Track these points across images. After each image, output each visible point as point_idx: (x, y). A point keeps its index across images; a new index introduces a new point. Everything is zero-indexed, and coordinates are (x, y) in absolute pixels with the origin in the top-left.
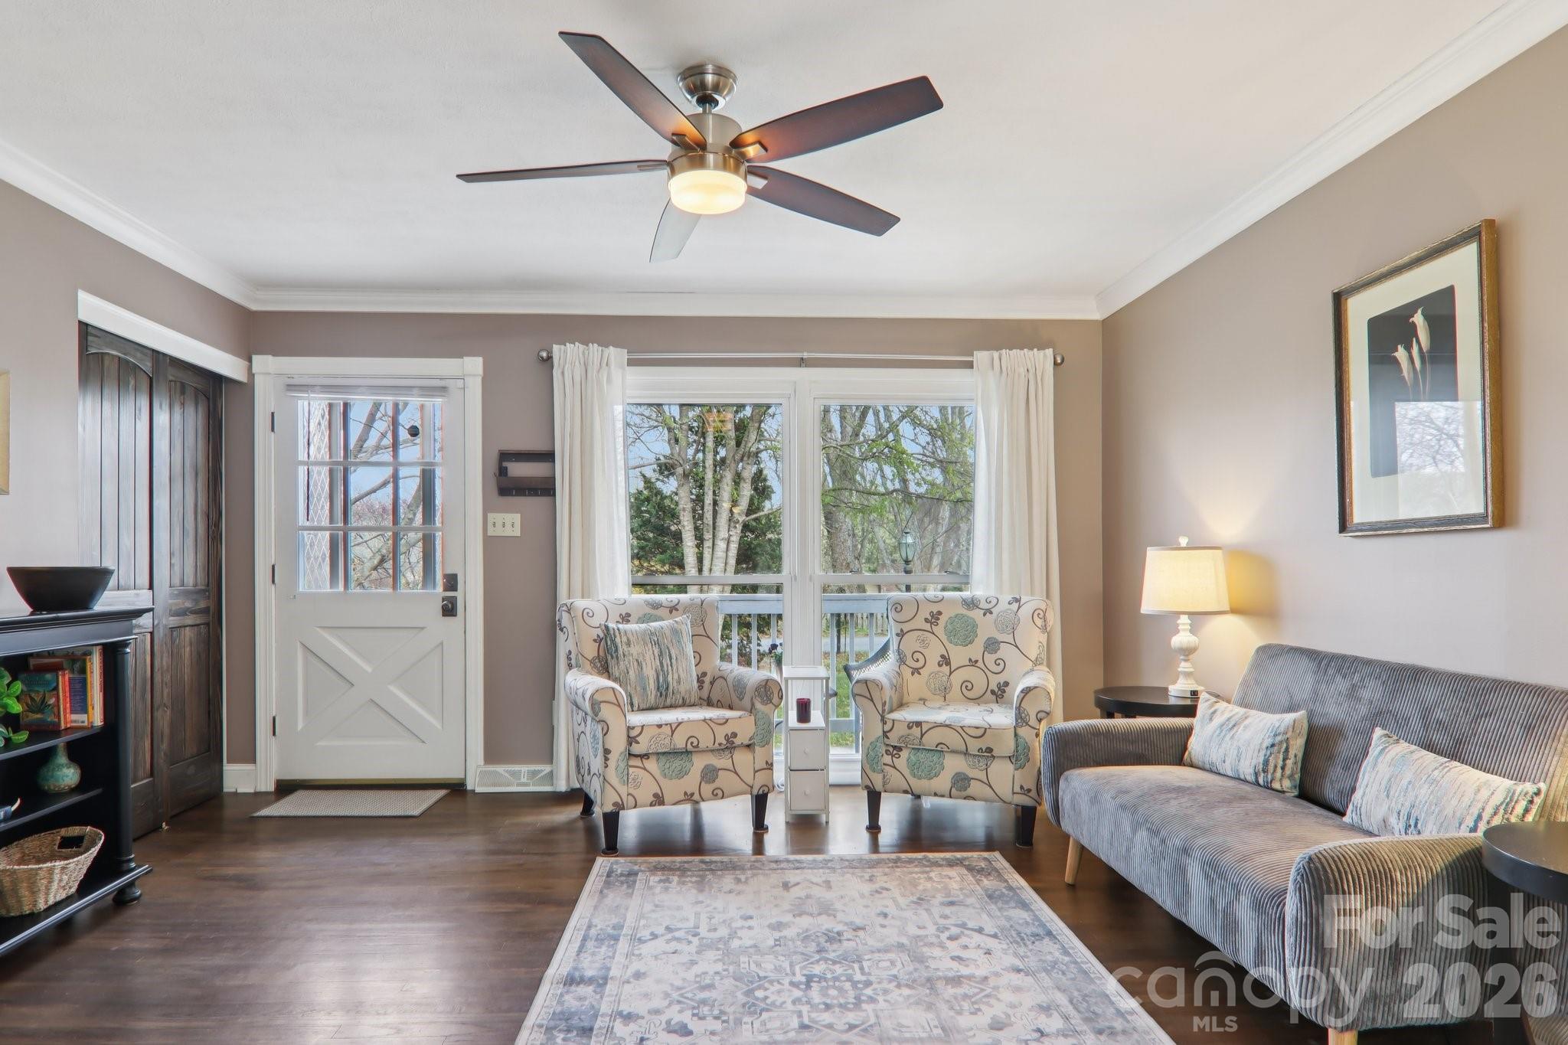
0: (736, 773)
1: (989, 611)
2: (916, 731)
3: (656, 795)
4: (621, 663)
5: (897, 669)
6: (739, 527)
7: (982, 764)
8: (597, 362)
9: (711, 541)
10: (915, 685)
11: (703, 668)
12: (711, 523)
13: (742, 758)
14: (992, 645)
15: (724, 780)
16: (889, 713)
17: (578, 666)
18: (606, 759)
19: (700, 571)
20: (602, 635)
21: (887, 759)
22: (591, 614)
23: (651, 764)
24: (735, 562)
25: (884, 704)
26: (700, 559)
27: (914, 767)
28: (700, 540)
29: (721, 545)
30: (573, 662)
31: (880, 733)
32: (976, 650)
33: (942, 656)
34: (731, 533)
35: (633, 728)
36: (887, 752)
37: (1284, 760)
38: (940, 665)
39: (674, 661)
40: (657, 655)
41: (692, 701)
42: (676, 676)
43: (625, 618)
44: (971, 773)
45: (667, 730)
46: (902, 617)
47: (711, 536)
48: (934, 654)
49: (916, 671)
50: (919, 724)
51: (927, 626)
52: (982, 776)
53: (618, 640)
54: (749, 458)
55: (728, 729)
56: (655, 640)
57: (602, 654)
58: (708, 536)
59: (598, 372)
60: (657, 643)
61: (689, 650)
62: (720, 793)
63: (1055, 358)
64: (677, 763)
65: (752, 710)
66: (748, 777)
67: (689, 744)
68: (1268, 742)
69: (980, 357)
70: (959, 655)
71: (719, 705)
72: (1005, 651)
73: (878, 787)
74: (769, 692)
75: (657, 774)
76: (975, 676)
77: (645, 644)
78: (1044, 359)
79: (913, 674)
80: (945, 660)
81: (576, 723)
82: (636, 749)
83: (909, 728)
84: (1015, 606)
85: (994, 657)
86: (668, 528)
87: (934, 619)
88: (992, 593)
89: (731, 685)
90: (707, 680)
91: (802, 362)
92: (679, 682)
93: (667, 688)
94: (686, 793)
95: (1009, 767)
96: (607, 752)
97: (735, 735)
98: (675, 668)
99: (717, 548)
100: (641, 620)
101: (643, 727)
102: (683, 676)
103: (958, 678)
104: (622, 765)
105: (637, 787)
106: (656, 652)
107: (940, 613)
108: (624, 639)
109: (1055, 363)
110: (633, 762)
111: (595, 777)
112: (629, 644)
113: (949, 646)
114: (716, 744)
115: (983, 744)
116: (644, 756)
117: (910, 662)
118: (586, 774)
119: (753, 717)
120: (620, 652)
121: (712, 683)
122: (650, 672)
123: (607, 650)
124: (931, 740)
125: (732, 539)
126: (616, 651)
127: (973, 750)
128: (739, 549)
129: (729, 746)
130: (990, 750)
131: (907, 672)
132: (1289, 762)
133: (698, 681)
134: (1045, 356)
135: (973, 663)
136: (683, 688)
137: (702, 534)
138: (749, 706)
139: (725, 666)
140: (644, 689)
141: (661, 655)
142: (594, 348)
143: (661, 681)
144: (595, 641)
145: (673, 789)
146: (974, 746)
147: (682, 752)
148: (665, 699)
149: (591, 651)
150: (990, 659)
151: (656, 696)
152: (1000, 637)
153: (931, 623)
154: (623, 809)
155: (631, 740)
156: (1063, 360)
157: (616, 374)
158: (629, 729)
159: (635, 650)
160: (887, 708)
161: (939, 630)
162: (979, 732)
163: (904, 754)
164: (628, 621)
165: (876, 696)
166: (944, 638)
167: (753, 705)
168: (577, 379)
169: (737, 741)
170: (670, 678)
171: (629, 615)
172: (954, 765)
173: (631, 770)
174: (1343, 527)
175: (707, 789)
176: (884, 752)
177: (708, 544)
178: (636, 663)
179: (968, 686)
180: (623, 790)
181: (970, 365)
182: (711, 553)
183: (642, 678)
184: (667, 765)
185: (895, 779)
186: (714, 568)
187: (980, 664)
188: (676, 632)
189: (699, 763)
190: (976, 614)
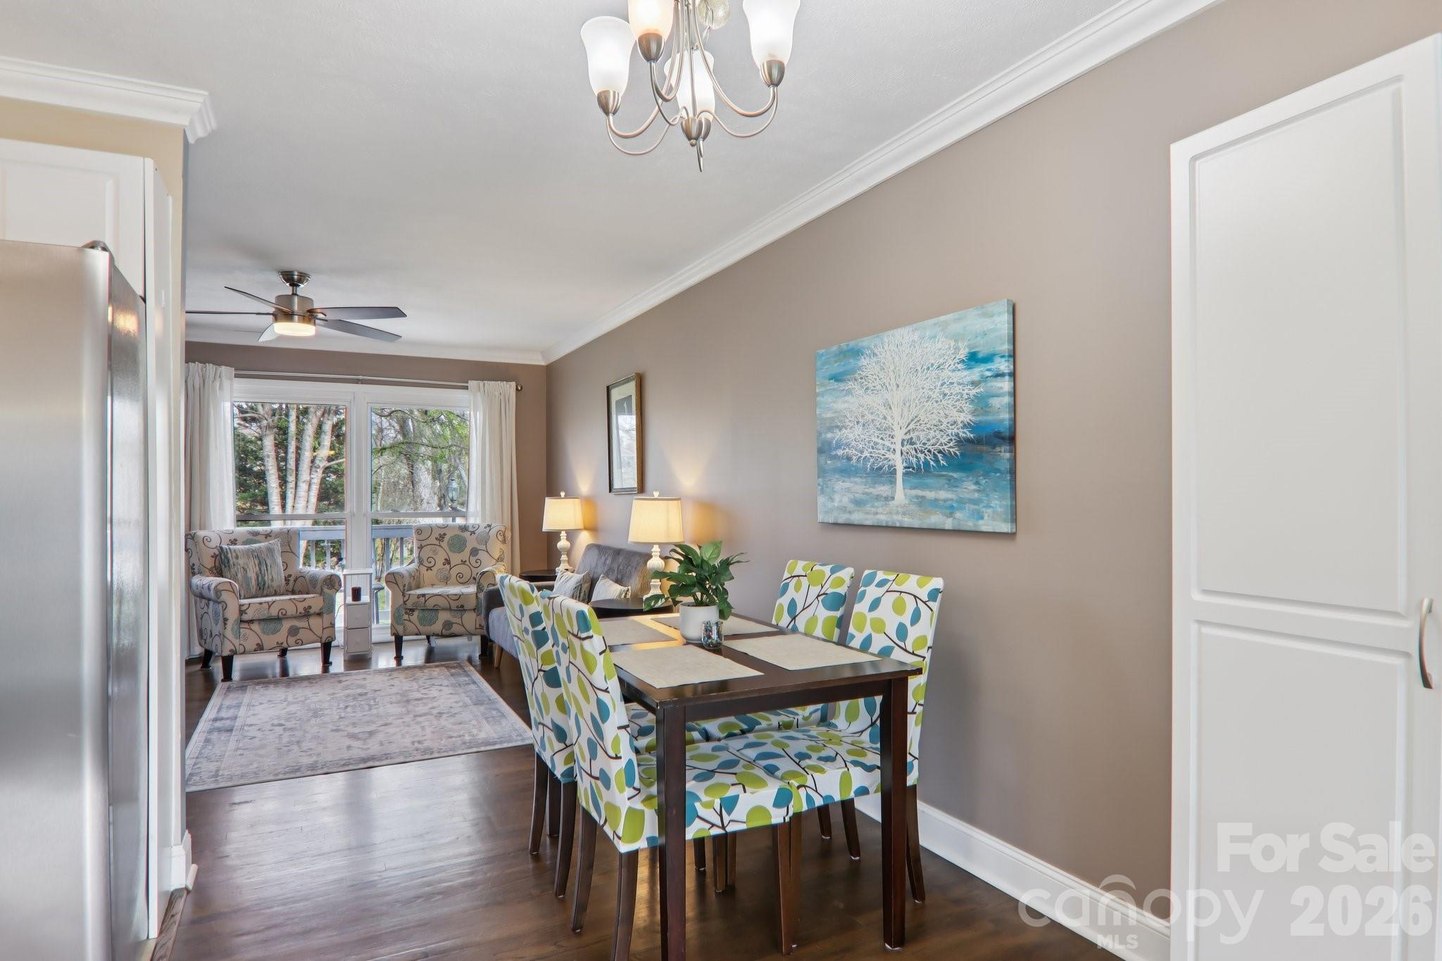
0: (311, 629)
1: (473, 533)
2: (422, 599)
3: (258, 644)
4: (232, 570)
5: (417, 568)
6: (320, 471)
7: (459, 615)
8: (212, 375)
9: (294, 483)
10: (428, 575)
11: (289, 572)
12: (294, 468)
13: (315, 622)
14: (474, 552)
15: (303, 634)
16: (407, 591)
17: (200, 573)
18: (225, 624)
19: (284, 507)
20: (217, 553)
21: (406, 617)
22: (209, 540)
23: (255, 627)
24: (316, 500)
25: (404, 586)
26: (283, 497)
27: (422, 620)
28: (283, 481)
29: (303, 487)
30: (196, 570)
31: (402, 602)
32: (465, 555)
33: (446, 559)
34: (312, 476)
35: (243, 605)
36: (406, 613)
37: (580, 593)
38: (444, 565)
39: (269, 568)
40: (257, 564)
41: (282, 592)
42: (270, 577)
43: (234, 542)
44: (454, 620)
45: (266, 606)
46: (422, 537)
47: (294, 479)
48: (440, 559)
49: (429, 568)
50: (424, 595)
51: (437, 542)
52: (459, 621)
53: (229, 555)
54: (329, 415)
55: (306, 604)
56: (256, 555)
57: (217, 564)
58: (291, 478)
59: (213, 382)
60: (257, 557)
61: (279, 560)
62: (300, 642)
63: (517, 386)
64: (272, 625)
65: (322, 593)
66: (319, 633)
67: (280, 613)
68: (574, 587)
69: (472, 384)
70: (456, 558)
71: (300, 593)
72: (482, 555)
73: (401, 633)
74: (332, 583)
75: (259, 632)
76: (464, 569)
77: (249, 557)
78: (510, 388)
79: (427, 570)
80: (448, 562)
81: (199, 608)
82: (245, 617)
83: (418, 598)
84: (488, 529)
85: (475, 558)
86: (251, 469)
87: (441, 537)
88: (478, 521)
89: (308, 582)
90: (292, 579)
91: (357, 381)
92: (272, 580)
93: (264, 585)
94: (278, 643)
95: (473, 615)
96: (225, 620)
97: (310, 607)
98: (269, 571)
99: (299, 489)
100: (245, 543)
101: (249, 604)
102: (275, 576)
103: (454, 572)
104: (236, 627)
105: (246, 640)
106: (257, 562)
107: (445, 534)
108: (234, 555)
109: (517, 389)
110: (243, 625)
111: (217, 638)
112: (237, 557)
113: (450, 554)
114: (298, 613)
115: (459, 603)
116: (251, 622)
117: (426, 563)
118: (208, 637)
119: (322, 597)
120: (231, 563)
121: (295, 581)
122: (252, 575)
123: (222, 562)
124: (430, 603)
125: (313, 481)
126: (228, 562)
127: (454, 607)
128: (321, 488)
129: (307, 614)
130: (462, 606)
131: (423, 569)
132: (582, 594)
133: (286, 580)
134: (510, 386)
135: (463, 562)
136: (275, 584)
137: (286, 475)
138: (319, 591)
139: (307, 569)
140: (249, 585)
141: (260, 564)
142: (210, 367)
143: (260, 580)
144: (212, 556)
145: (270, 641)
146: (454, 605)
147: (275, 619)
148: (262, 589)
149: (209, 563)
150: (473, 559)
151: (256, 589)
152: (479, 547)
153: (440, 541)
154: (236, 654)
155: (242, 612)
156: (522, 388)
157: (226, 383)
158: (241, 606)
159: (241, 561)
160: (406, 588)
161: (444, 544)
162: (457, 597)
163: (416, 613)
164: (236, 544)
165: (400, 583)
166: (447, 549)
167: (322, 590)
168: (197, 386)
169: (312, 611)
170: (266, 578)
171: (236, 540)
172: (444, 616)
173: (242, 630)
174: (610, 491)
175: (292, 640)
176: (404, 612)
177: (291, 485)
178: (242, 569)
179: (460, 576)
180: (236, 642)
181: (466, 388)
182: (293, 492)
183: (246, 578)
184: (266, 627)
185: (411, 627)
186: (296, 505)
187: (467, 563)
188: (270, 550)
189: (286, 625)
190: (466, 534)
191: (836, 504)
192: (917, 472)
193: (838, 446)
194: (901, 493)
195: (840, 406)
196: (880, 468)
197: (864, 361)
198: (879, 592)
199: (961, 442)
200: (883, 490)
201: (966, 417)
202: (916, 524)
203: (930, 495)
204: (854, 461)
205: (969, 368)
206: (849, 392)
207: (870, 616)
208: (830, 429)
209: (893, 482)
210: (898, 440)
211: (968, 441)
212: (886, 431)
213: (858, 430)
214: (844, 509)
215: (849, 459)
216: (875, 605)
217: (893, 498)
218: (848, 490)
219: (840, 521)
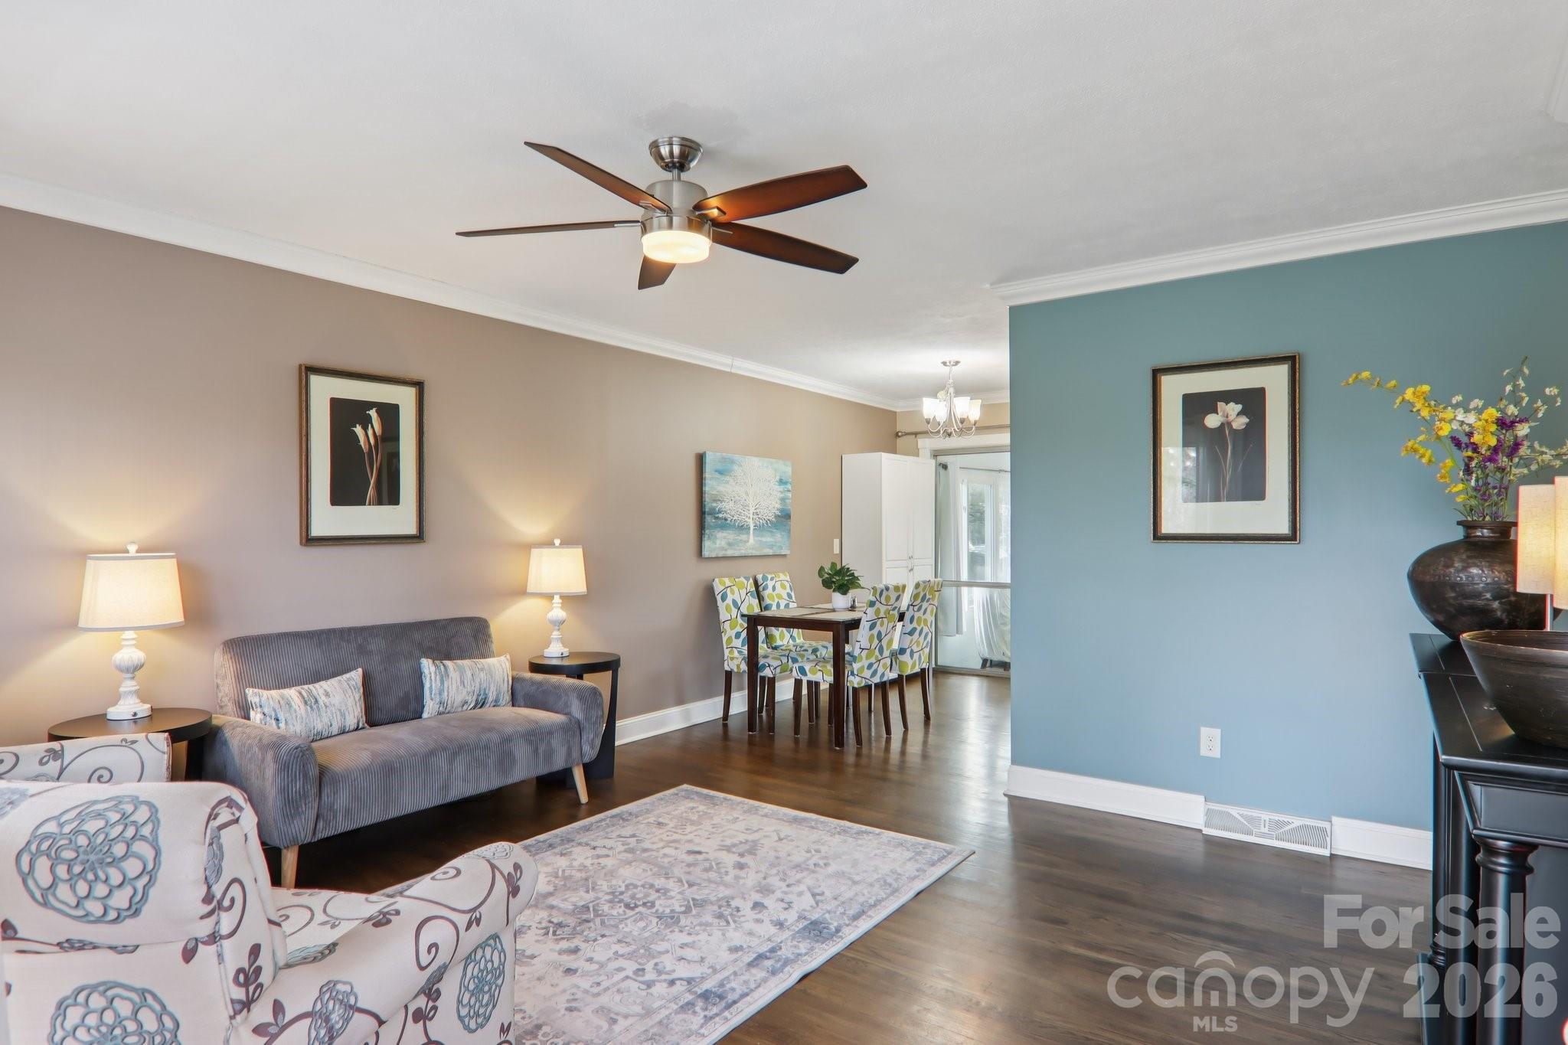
191: (717, 545)
192: (760, 528)
193: (720, 512)
194: (752, 540)
195: (721, 488)
196: (742, 526)
197: (736, 467)
198: (773, 582)
199: (777, 516)
200: (744, 537)
201: (778, 506)
202: (758, 553)
203: (764, 539)
204: (728, 522)
205: (780, 485)
206: (727, 482)
207: (774, 594)
208: (715, 501)
209: (748, 533)
210: (751, 512)
211: (778, 516)
212: (745, 506)
213: (731, 504)
214: (723, 549)
215: (726, 520)
216: (774, 588)
217: (748, 541)
218: (725, 538)
219: (720, 555)
